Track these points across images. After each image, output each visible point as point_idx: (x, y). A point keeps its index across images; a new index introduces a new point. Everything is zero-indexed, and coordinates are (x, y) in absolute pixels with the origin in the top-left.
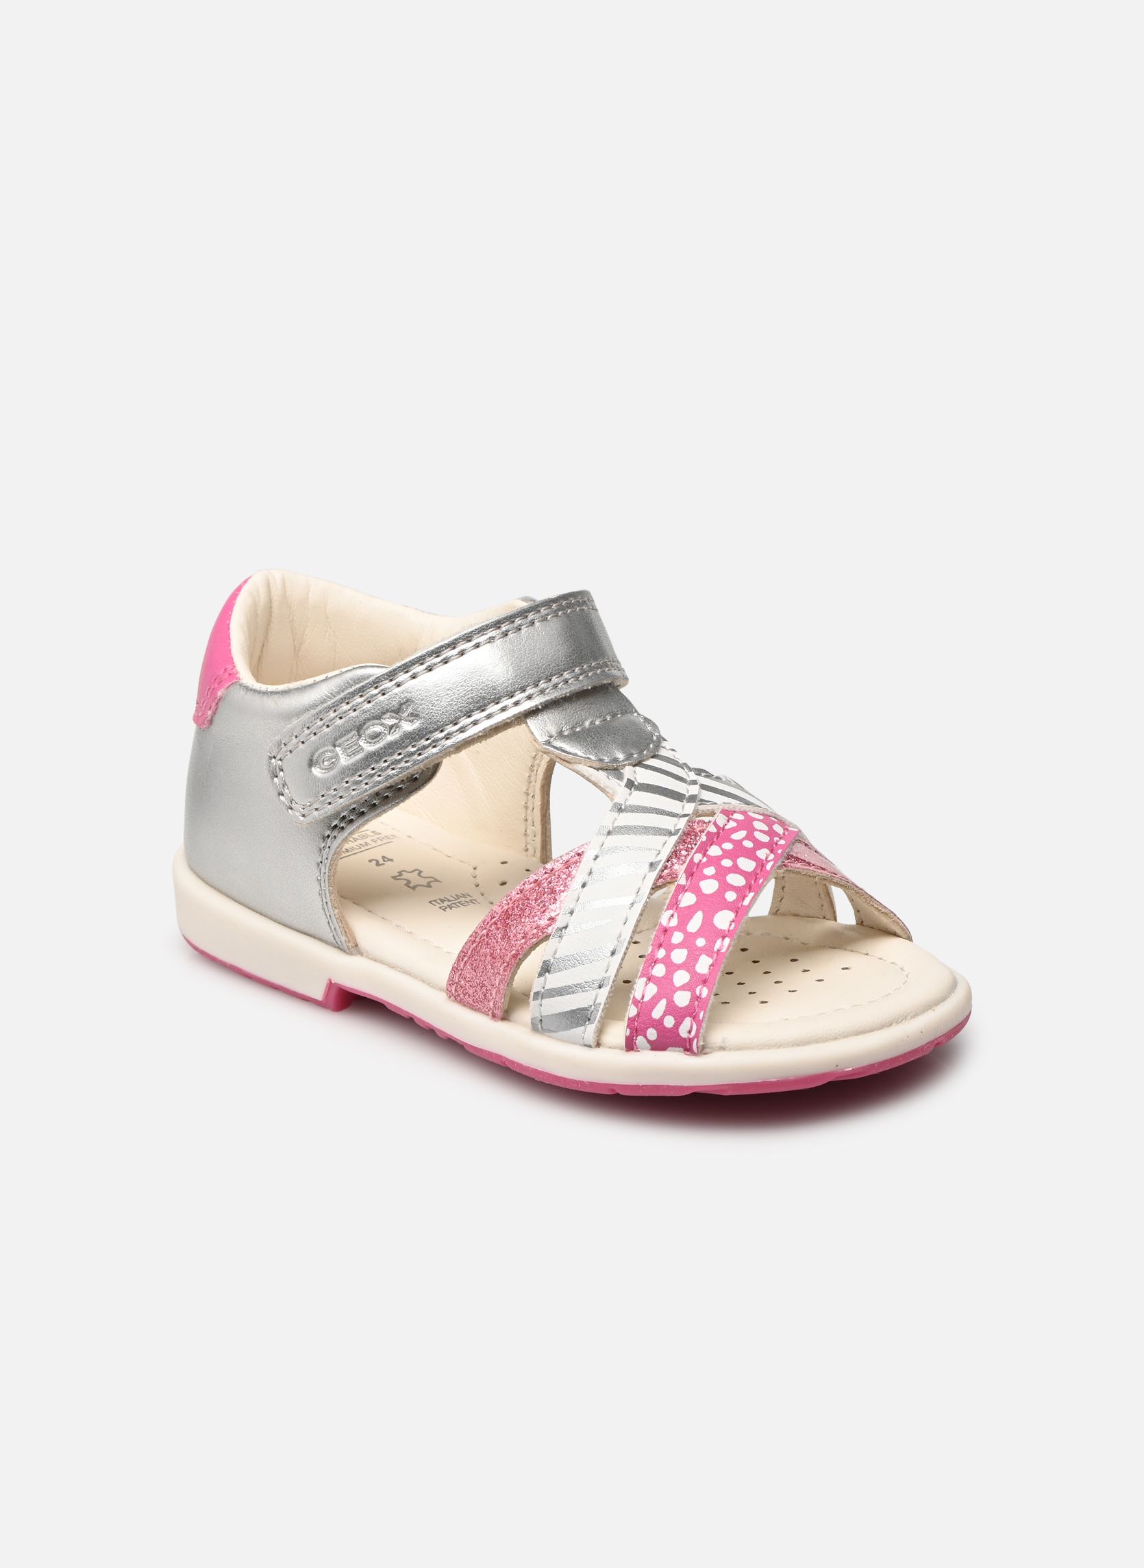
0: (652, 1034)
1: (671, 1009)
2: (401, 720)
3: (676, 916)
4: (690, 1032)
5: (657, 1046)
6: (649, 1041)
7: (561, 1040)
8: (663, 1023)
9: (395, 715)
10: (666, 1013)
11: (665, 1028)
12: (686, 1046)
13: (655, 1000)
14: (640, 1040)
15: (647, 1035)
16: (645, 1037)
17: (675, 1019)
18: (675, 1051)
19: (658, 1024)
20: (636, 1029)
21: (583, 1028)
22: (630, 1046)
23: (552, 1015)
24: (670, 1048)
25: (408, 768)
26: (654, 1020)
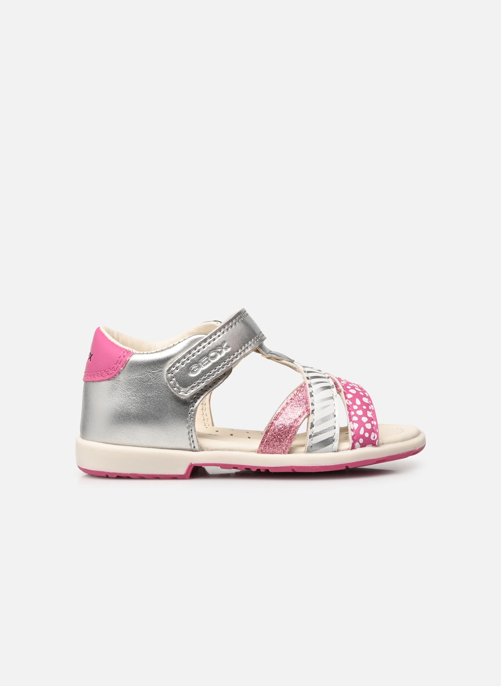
0: (361, 441)
1: (366, 430)
2: (223, 349)
3: (349, 401)
4: (374, 438)
5: (363, 445)
6: (360, 444)
7: (321, 453)
8: (365, 436)
9: (220, 347)
10: (365, 432)
11: (366, 437)
12: (374, 444)
13: (359, 429)
14: (357, 444)
15: (360, 441)
16: (359, 442)
17: (369, 434)
18: (369, 446)
19: (363, 436)
20: (355, 439)
21: (332, 445)
22: (353, 447)
23: (318, 443)
24: (368, 445)
25: (219, 374)
26: (361, 435)
